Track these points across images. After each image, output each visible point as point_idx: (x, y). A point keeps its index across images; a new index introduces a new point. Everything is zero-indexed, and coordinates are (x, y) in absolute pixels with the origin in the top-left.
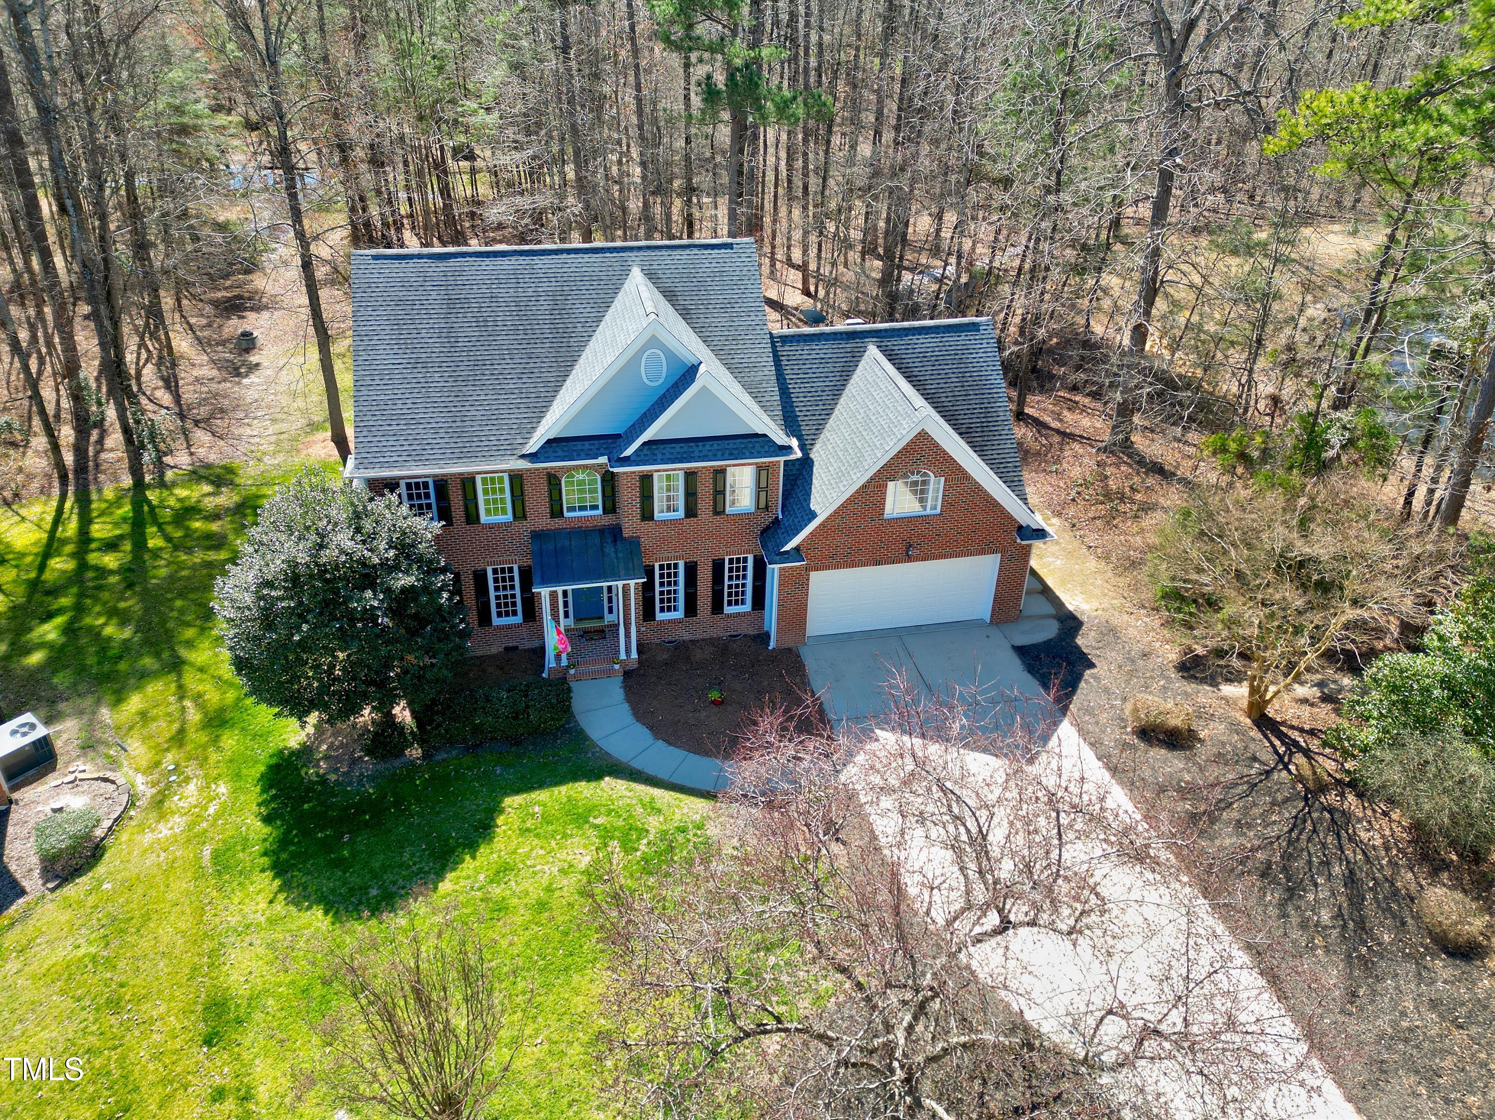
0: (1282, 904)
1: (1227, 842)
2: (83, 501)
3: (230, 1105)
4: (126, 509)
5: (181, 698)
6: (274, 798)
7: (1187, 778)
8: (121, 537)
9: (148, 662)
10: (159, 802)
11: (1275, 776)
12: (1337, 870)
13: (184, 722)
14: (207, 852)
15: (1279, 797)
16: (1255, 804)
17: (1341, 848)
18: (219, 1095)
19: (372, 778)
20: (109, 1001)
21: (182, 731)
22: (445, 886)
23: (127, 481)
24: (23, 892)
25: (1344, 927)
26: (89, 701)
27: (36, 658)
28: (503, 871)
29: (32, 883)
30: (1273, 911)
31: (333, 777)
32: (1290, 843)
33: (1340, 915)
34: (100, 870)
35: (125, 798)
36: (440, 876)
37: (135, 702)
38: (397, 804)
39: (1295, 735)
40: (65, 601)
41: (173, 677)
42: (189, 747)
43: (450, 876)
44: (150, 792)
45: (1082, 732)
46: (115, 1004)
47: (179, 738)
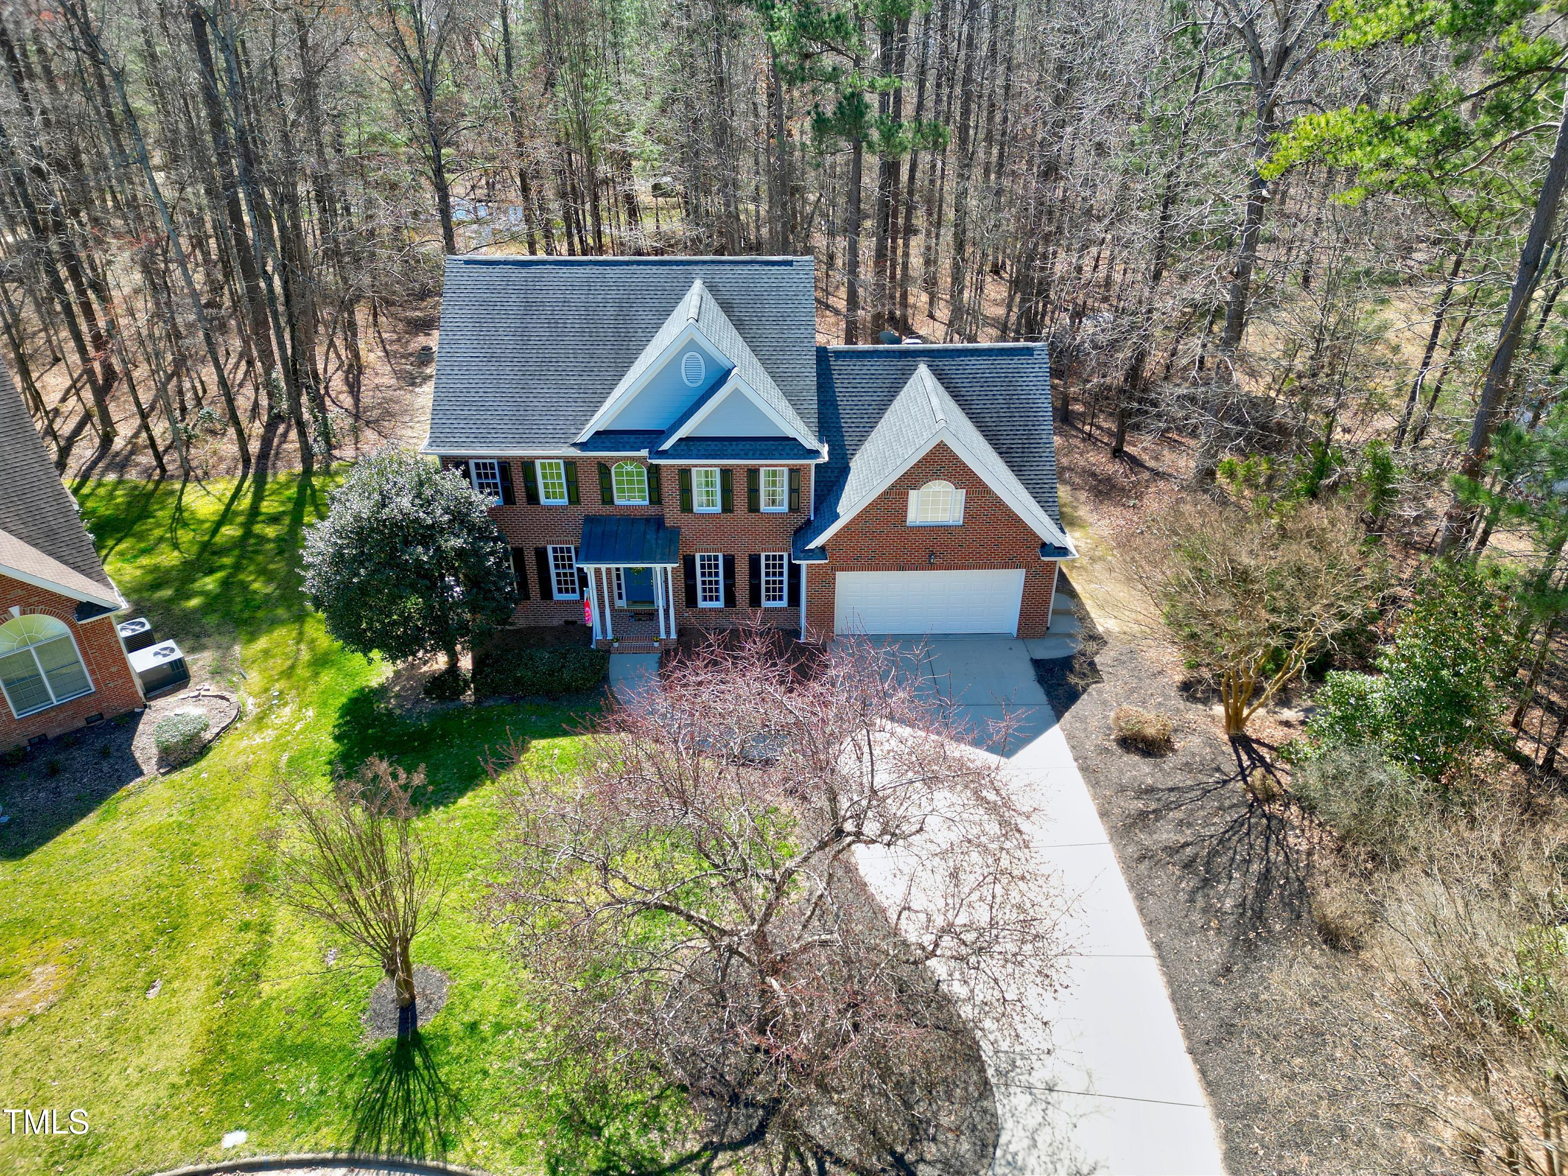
0: (1194, 891)
1: (1165, 836)
2: (260, 482)
3: (251, 935)
4: (293, 491)
5: (299, 642)
6: (347, 723)
7: (1150, 781)
8: (284, 513)
9: (281, 612)
10: (260, 719)
11: (1231, 785)
12: (1255, 867)
13: (296, 660)
14: (285, 758)
15: (1227, 803)
16: (1202, 807)
17: (1266, 850)
18: (246, 927)
19: (429, 715)
20: (183, 855)
21: (292, 667)
22: (464, 802)
23: (298, 468)
24: (141, 773)
25: (1242, 915)
26: (225, 640)
27: (194, 602)
29: (149, 767)
30: (1182, 896)
31: (398, 712)
32: (1221, 842)
33: (1243, 905)
34: (203, 763)
35: (234, 712)
36: (462, 793)
37: (263, 642)
38: (442, 737)
39: (1264, 752)
40: (227, 560)
41: (297, 626)
42: (295, 678)
43: (470, 794)
44: (256, 711)
45: (1070, 737)
46: (186, 858)
47: (289, 673)
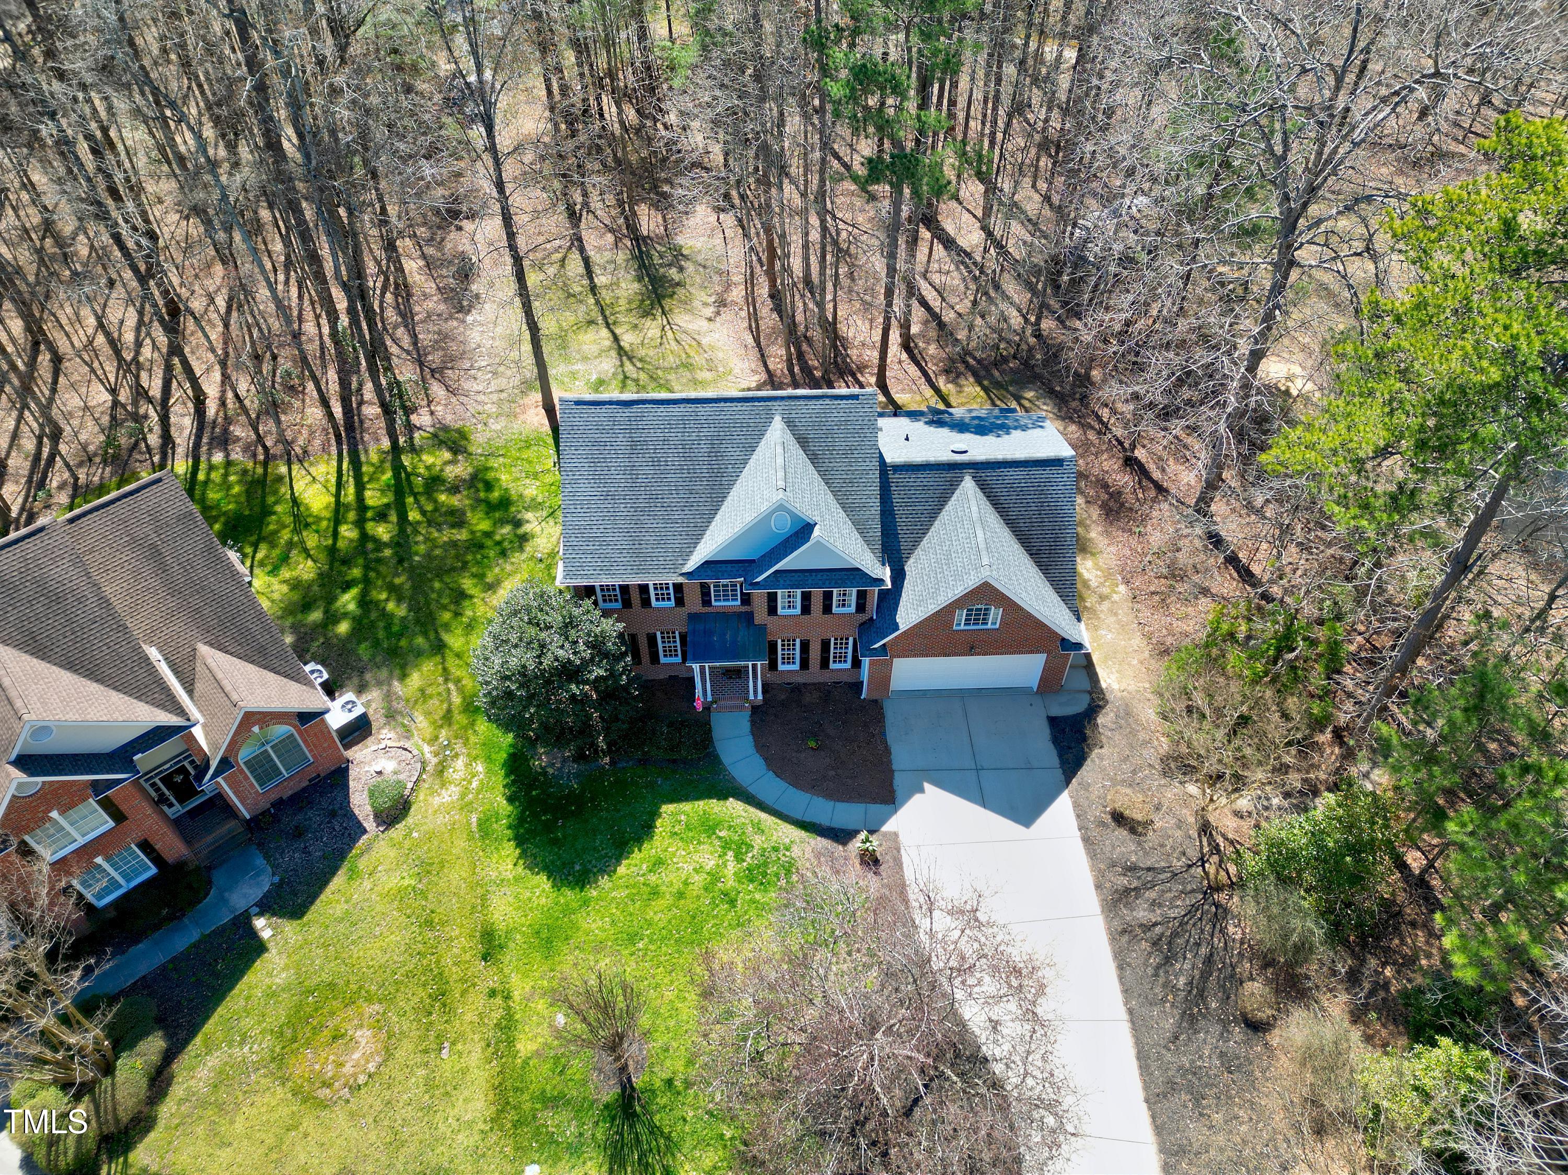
0: (1158, 968)
1: (1141, 914)
2: (356, 464)
3: (499, 1000)
4: (388, 476)
5: (446, 680)
6: (514, 782)
7: (1134, 859)
8: (387, 506)
9: (420, 640)
10: (441, 771)
11: (1193, 870)
12: (1204, 950)
13: (450, 704)
14: (474, 819)
15: (1189, 888)
16: (1170, 890)
17: (1212, 936)
18: (493, 993)
19: (577, 776)
20: (426, 921)
21: (449, 711)
22: (621, 870)
23: (386, 444)
24: (365, 831)
25: (1190, 992)
26: (384, 673)
27: (343, 628)
28: (658, 863)
29: (370, 824)
30: (1150, 971)
31: (550, 771)
32: (1181, 924)
33: (1191, 983)
34: (410, 820)
35: (419, 765)
36: (618, 862)
37: (415, 679)
38: (592, 800)
39: (1220, 840)
40: (356, 572)
41: (438, 658)
42: (455, 727)
43: (625, 862)
44: (434, 760)
45: (1076, 805)
46: (429, 924)
47: (448, 717)
